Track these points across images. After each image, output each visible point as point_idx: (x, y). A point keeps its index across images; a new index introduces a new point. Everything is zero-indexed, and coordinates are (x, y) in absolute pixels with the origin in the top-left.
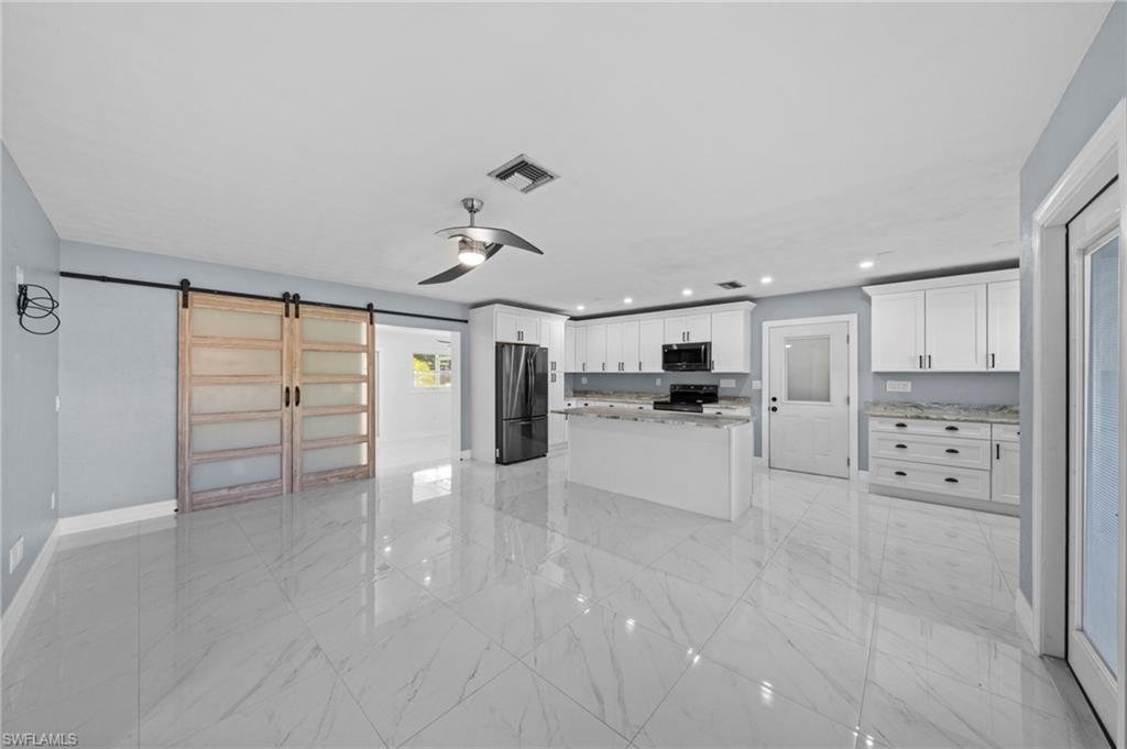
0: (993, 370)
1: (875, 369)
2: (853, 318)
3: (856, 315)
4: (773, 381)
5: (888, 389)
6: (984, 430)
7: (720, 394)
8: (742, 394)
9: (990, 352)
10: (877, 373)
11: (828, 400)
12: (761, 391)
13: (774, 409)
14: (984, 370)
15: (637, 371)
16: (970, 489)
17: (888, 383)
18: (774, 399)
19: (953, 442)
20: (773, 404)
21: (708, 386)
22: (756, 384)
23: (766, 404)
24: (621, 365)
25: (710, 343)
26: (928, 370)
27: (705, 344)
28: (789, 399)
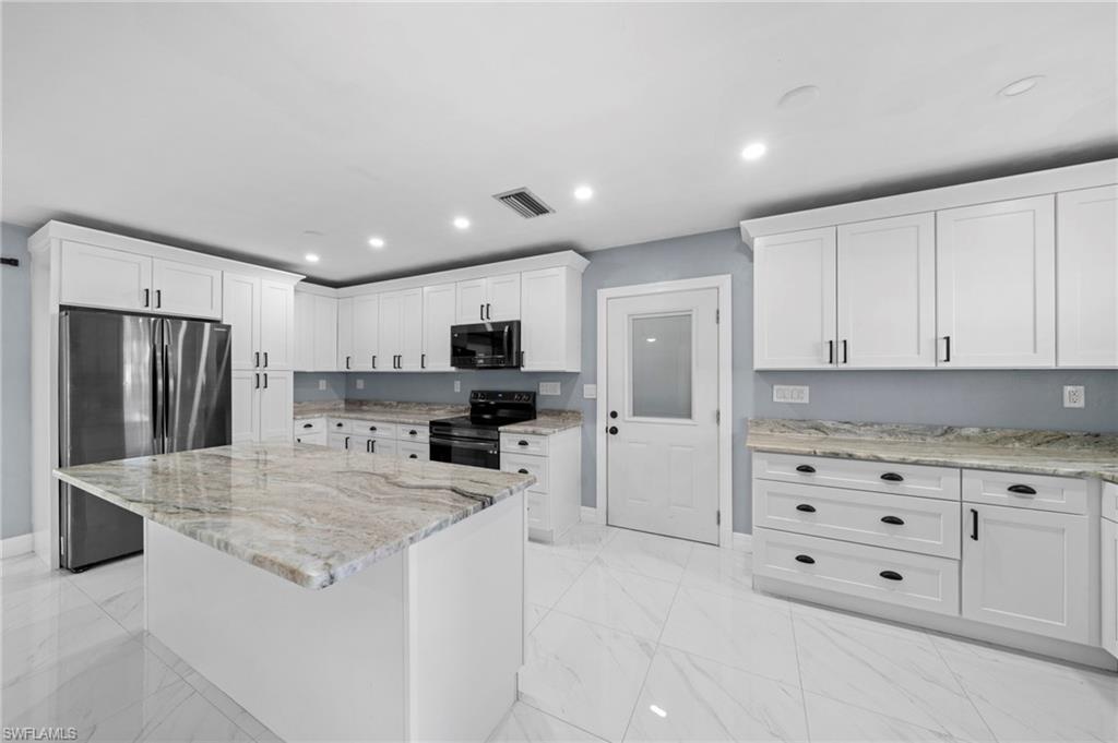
0: (947, 366)
1: (759, 365)
2: (725, 281)
3: (730, 276)
4: (612, 386)
5: (775, 399)
6: (948, 482)
7: (540, 406)
8: (569, 407)
9: (942, 335)
10: (761, 372)
11: (689, 416)
12: (595, 400)
13: (614, 431)
14: (931, 365)
15: (419, 369)
16: (923, 593)
17: (775, 387)
18: (614, 415)
19: (893, 504)
20: (613, 423)
21: (520, 394)
22: (588, 391)
23: (602, 422)
24: (397, 359)
25: (519, 323)
26: (842, 366)
27: (510, 324)
28: (634, 415)
